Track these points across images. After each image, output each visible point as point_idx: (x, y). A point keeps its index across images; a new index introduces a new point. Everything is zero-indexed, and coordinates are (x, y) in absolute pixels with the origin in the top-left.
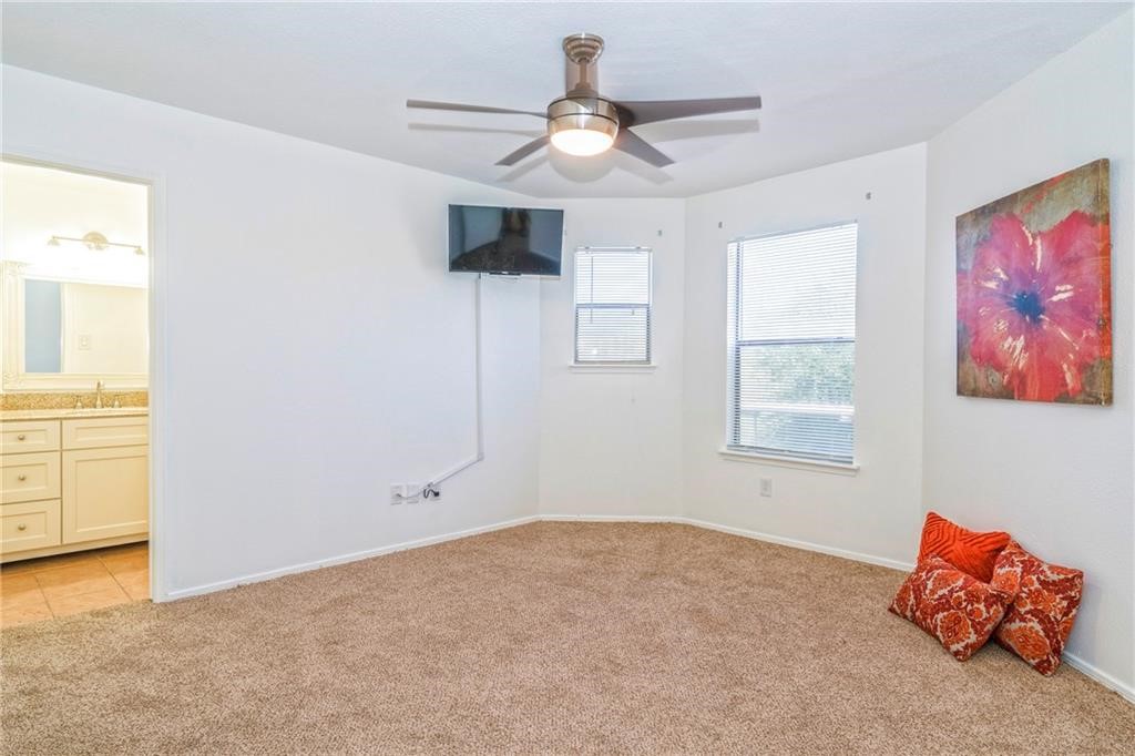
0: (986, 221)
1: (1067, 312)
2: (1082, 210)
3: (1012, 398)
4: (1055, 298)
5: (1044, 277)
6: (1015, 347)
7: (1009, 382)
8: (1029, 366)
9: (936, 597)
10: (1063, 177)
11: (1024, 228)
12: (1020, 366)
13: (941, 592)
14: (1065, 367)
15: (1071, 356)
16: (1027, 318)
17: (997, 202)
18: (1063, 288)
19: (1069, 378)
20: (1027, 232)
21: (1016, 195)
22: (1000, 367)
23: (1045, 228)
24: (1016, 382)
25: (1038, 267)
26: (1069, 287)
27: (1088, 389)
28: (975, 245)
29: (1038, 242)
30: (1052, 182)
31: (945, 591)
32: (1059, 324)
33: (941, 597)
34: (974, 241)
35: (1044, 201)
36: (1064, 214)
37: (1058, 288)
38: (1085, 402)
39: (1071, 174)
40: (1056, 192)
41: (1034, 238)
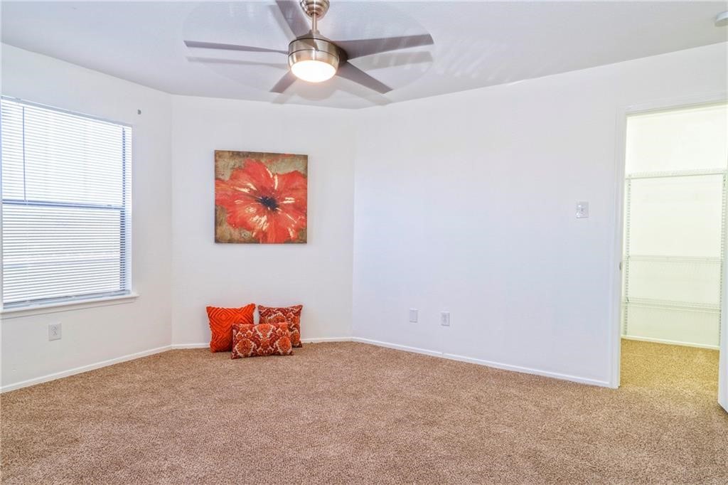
0: (240, 160)
1: (291, 208)
2: (299, 171)
3: (259, 243)
4: (285, 202)
5: (279, 192)
6: (261, 220)
7: (256, 236)
8: (270, 228)
9: (268, 336)
10: (290, 155)
11: (267, 170)
12: (264, 229)
13: (269, 334)
14: (290, 230)
15: (293, 225)
16: (269, 209)
17: (250, 153)
18: (289, 199)
19: (291, 234)
20: (269, 172)
21: (263, 154)
22: (250, 229)
23: (281, 172)
24: (261, 236)
25: (276, 188)
26: (292, 199)
27: (300, 238)
28: (231, 169)
29: (276, 178)
30: (284, 156)
31: (270, 332)
32: (287, 213)
33: (271, 335)
34: (230, 167)
35: (279, 162)
36: (291, 170)
37: (286, 198)
38: (299, 243)
39: (294, 155)
40: (286, 160)
41: (274, 175)
